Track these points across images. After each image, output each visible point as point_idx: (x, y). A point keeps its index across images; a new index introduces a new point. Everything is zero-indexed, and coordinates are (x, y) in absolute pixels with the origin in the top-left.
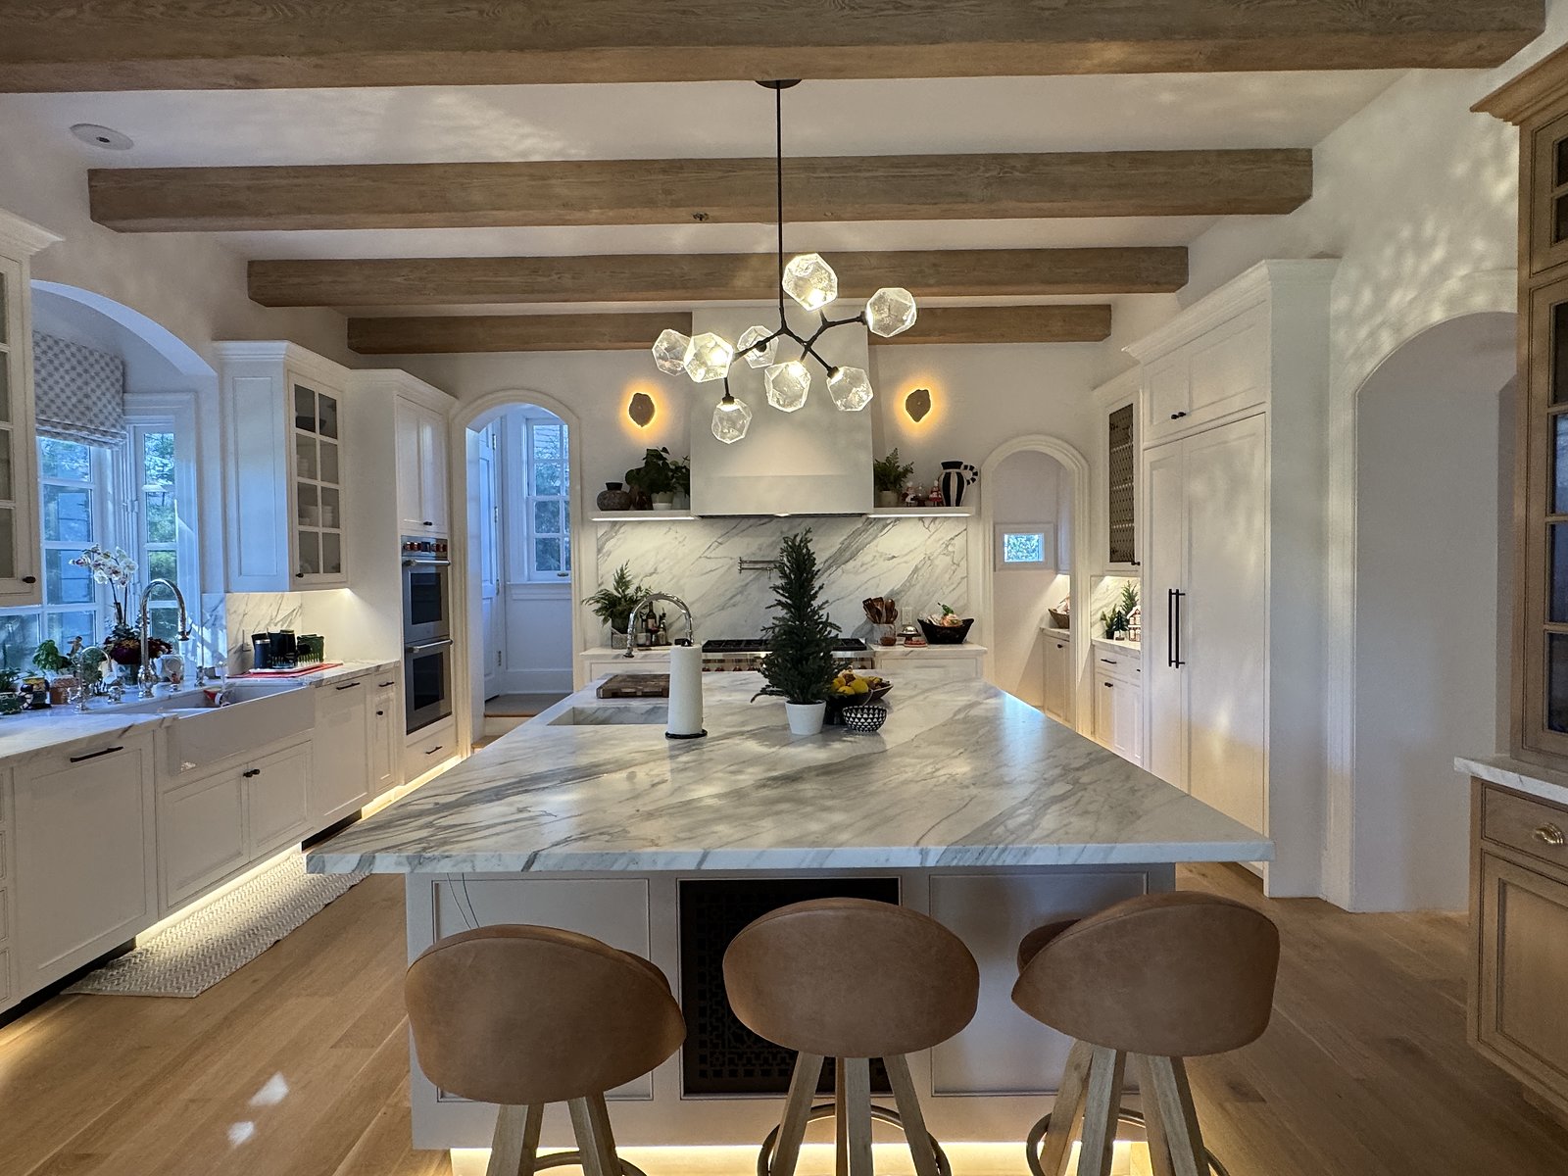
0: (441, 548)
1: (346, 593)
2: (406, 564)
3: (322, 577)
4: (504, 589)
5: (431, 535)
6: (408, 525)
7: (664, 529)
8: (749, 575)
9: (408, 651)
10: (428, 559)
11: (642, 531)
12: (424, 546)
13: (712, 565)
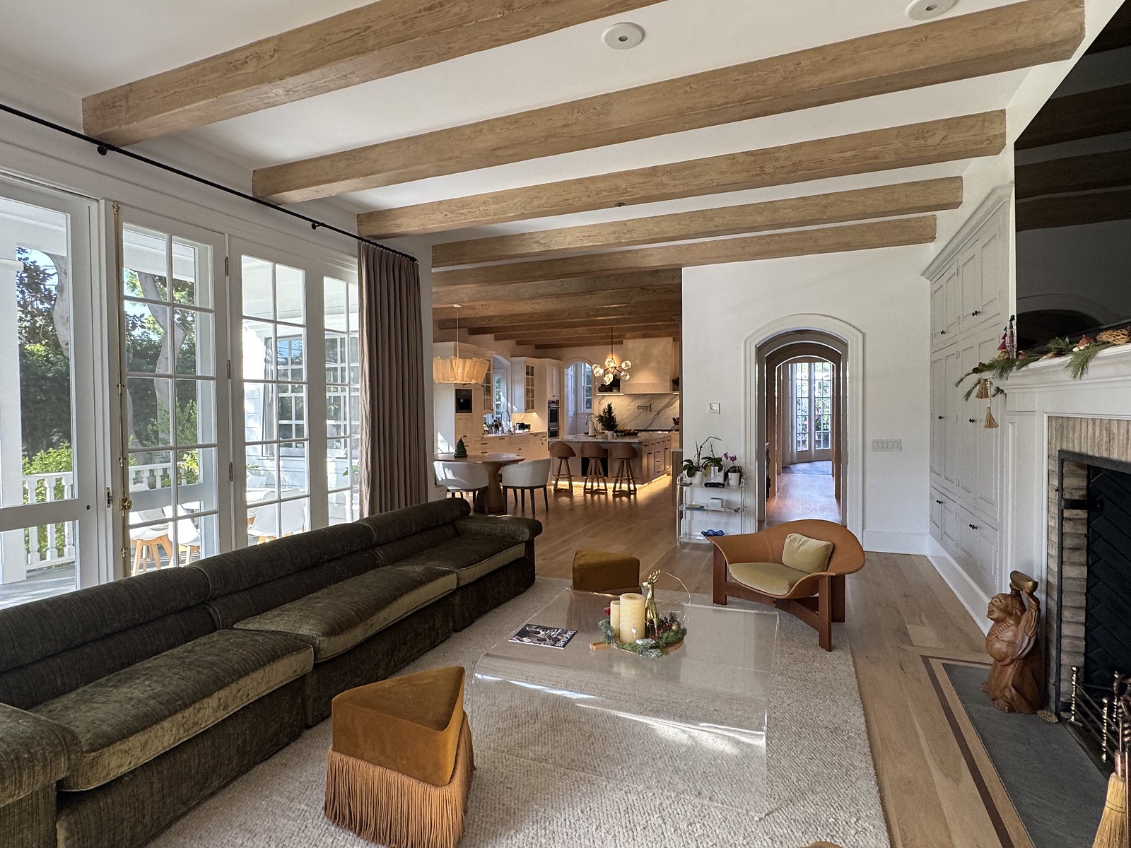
0: (557, 402)
1: (535, 413)
2: (549, 407)
3: (531, 410)
4: (576, 414)
5: (555, 399)
6: (549, 397)
7: (617, 397)
8: (641, 411)
9: (549, 429)
10: (554, 406)
11: (611, 397)
12: (553, 402)
13: (630, 407)
